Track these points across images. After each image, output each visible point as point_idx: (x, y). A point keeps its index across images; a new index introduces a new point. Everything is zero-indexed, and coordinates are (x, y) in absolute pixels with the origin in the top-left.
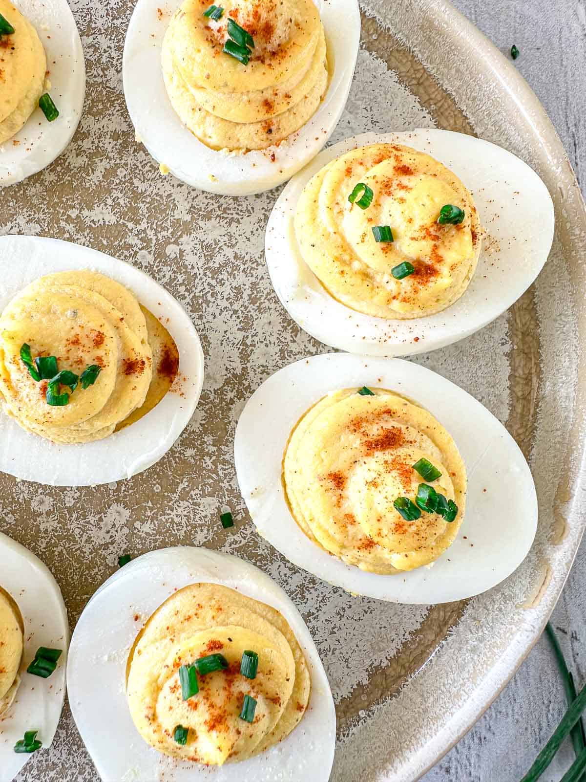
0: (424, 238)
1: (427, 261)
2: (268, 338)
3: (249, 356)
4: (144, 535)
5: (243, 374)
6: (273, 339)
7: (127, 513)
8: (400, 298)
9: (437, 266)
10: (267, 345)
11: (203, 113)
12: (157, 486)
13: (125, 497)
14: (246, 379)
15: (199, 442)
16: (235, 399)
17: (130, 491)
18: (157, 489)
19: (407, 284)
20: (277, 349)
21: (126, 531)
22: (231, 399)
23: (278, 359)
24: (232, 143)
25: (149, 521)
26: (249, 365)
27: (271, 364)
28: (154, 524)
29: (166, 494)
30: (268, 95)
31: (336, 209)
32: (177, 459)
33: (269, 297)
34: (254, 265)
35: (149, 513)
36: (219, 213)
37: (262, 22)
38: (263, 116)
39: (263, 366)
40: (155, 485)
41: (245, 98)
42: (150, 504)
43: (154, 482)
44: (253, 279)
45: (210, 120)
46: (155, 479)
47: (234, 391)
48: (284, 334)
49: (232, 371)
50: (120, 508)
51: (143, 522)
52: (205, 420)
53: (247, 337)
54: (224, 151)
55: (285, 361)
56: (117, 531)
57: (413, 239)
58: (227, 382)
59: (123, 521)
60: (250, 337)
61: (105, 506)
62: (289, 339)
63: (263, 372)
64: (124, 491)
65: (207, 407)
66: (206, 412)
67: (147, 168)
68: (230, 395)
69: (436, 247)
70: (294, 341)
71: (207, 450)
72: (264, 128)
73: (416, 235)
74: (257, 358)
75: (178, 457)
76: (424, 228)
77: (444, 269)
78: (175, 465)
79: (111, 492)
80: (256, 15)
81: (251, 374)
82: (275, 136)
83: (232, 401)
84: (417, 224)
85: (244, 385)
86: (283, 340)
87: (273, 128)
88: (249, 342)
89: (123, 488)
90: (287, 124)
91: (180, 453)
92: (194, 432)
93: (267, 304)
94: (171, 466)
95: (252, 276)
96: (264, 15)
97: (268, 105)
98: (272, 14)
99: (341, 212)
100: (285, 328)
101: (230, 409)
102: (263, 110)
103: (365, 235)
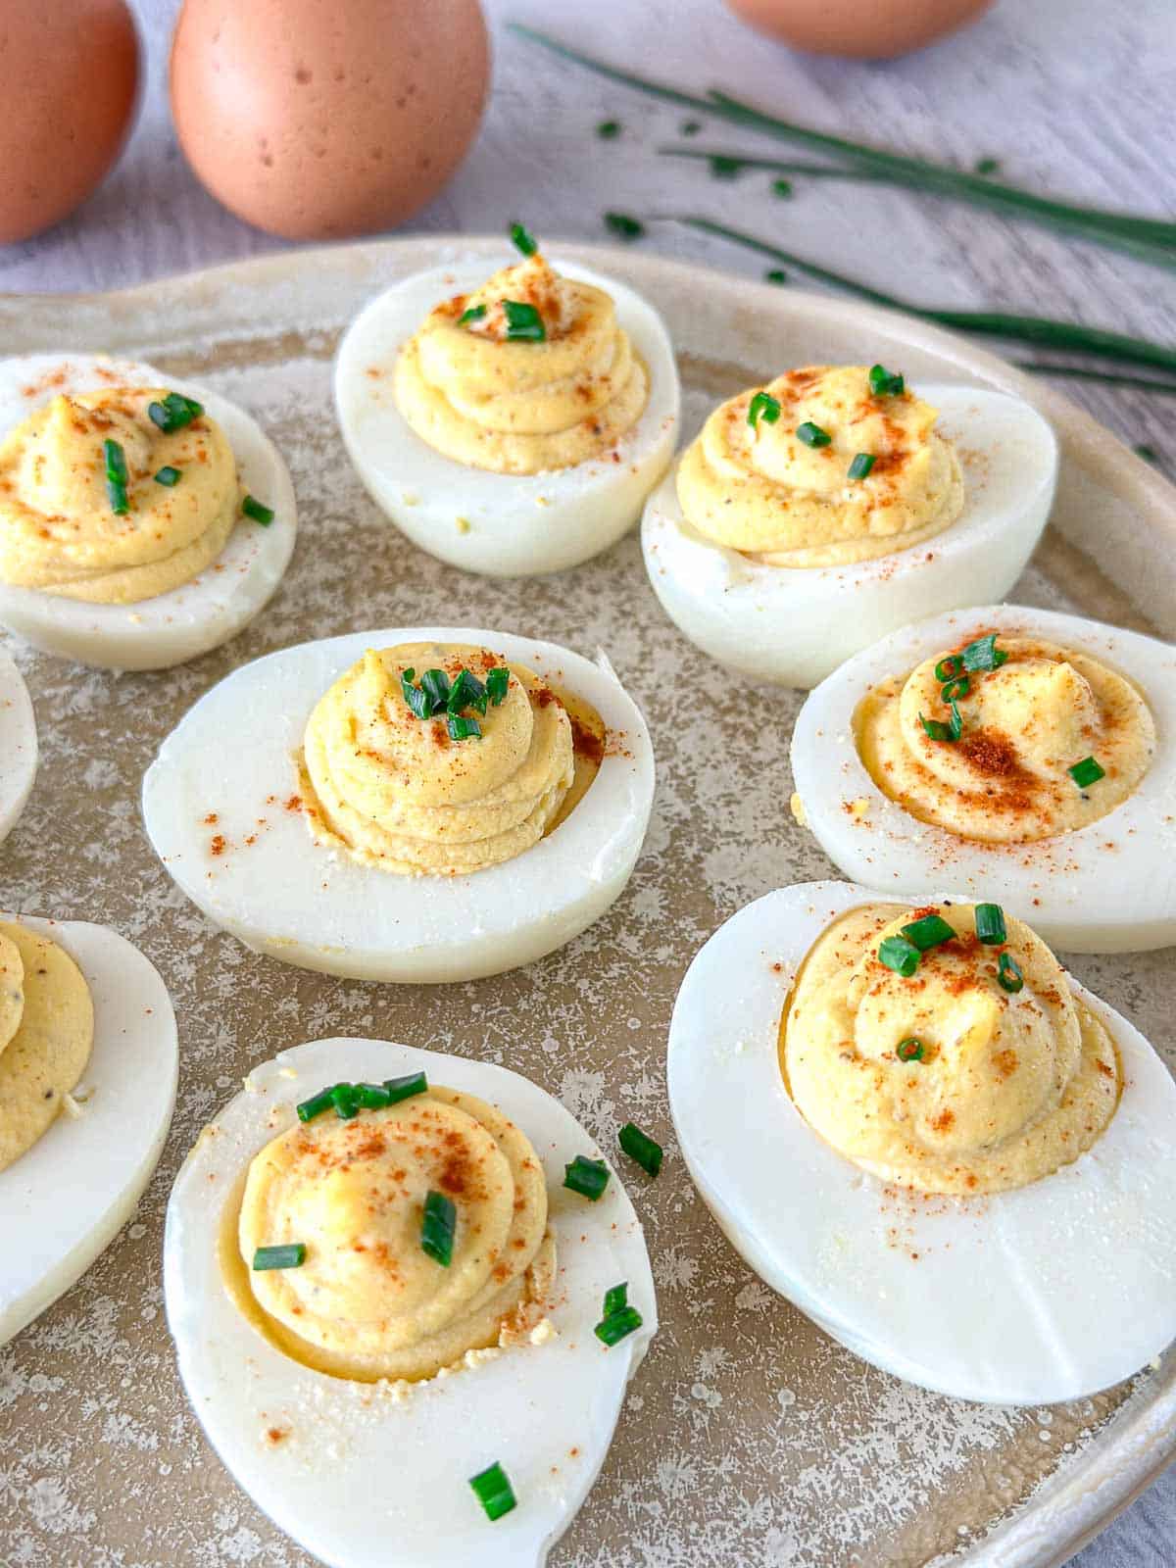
0: (866, 413)
1: (886, 446)
2: (712, 757)
3: (694, 789)
4: (645, 1102)
5: (696, 817)
6: (721, 755)
7: (599, 1079)
8: (877, 504)
9: (903, 446)
10: (714, 767)
11: (496, 436)
12: (632, 1019)
13: (582, 1054)
14: (706, 822)
15: (673, 933)
16: (703, 854)
17: (588, 1044)
18: (634, 1024)
19: (875, 484)
20: (735, 767)
21: (609, 1106)
22: (695, 856)
23: (743, 779)
24: (552, 461)
25: (645, 1077)
26: (699, 802)
27: (736, 790)
28: (656, 1077)
29: (654, 1027)
30: (580, 379)
31: (738, 454)
32: (647, 971)
33: (683, 706)
34: (637, 674)
35: (637, 1065)
36: (546, 628)
37: (542, 299)
38: (582, 409)
39: (724, 796)
40: (626, 1019)
41: (552, 390)
42: (633, 1051)
43: (624, 1016)
44: (647, 692)
45: (509, 441)
46: (623, 1012)
47: (695, 843)
48: (734, 745)
49: (676, 818)
50: (582, 1075)
51: (634, 1082)
52: (666, 899)
53: (676, 767)
54: (542, 473)
55: (758, 778)
56: (592, 1112)
57: (855, 422)
58: (675, 835)
59: (597, 1092)
60: (680, 764)
61: (551, 1082)
62: (748, 749)
63: (728, 804)
64: (576, 1046)
65: (660, 880)
66: (662, 887)
67: (400, 609)
68: (690, 852)
69: (887, 422)
70: (756, 749)
71: (692, 940)
72: (587, 427)
73: (855, 416)
74: (707, 788)
75: (646, 966)
76: (859, 405)
77: (912, 444)
78: (648, 980)
79: (553, 1056)
80: (533, 294)
81: (710, 811)
82: (605, 436)
83: (698, 859)
84: (850, 403)
85: (705, 830)
86: (737, 752)
87: (601, 425)
88: (682, 771)
89: (571, 1043)
90: (617, 417)
91: (647, 960)
92: (655, 922)
93: (684, 716)
94: (641, 983)
95: (640, 688)
96: (541, 290)
97: (585, 393)
98: (552, 289)
99: (745, 455)
100: (732, 736)
101: (701, 870)
102: (580, 400)
103: (791, 450)
